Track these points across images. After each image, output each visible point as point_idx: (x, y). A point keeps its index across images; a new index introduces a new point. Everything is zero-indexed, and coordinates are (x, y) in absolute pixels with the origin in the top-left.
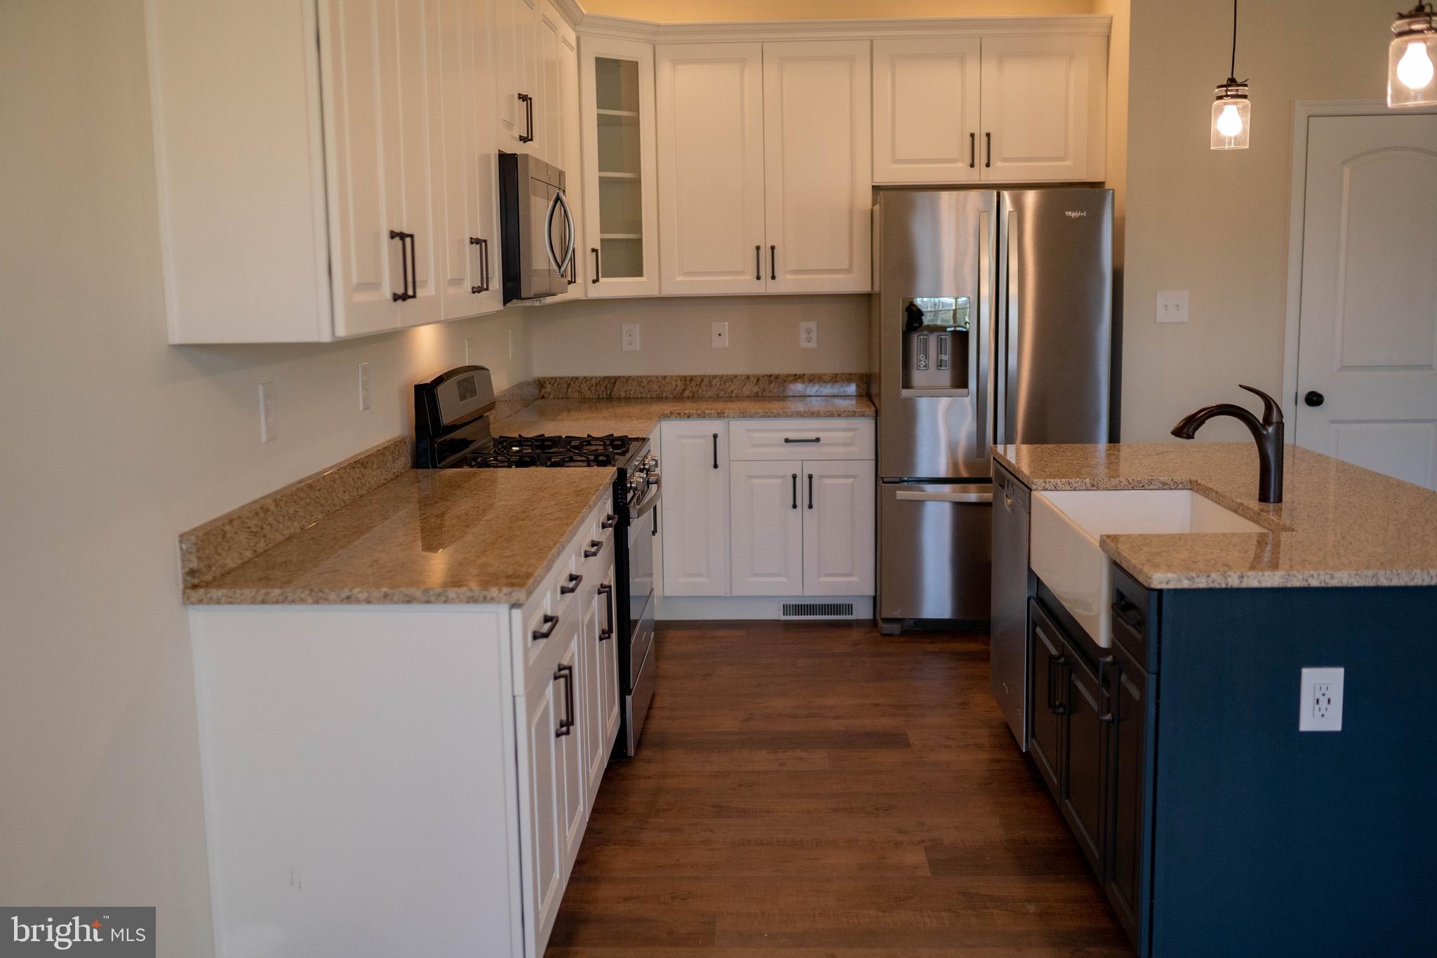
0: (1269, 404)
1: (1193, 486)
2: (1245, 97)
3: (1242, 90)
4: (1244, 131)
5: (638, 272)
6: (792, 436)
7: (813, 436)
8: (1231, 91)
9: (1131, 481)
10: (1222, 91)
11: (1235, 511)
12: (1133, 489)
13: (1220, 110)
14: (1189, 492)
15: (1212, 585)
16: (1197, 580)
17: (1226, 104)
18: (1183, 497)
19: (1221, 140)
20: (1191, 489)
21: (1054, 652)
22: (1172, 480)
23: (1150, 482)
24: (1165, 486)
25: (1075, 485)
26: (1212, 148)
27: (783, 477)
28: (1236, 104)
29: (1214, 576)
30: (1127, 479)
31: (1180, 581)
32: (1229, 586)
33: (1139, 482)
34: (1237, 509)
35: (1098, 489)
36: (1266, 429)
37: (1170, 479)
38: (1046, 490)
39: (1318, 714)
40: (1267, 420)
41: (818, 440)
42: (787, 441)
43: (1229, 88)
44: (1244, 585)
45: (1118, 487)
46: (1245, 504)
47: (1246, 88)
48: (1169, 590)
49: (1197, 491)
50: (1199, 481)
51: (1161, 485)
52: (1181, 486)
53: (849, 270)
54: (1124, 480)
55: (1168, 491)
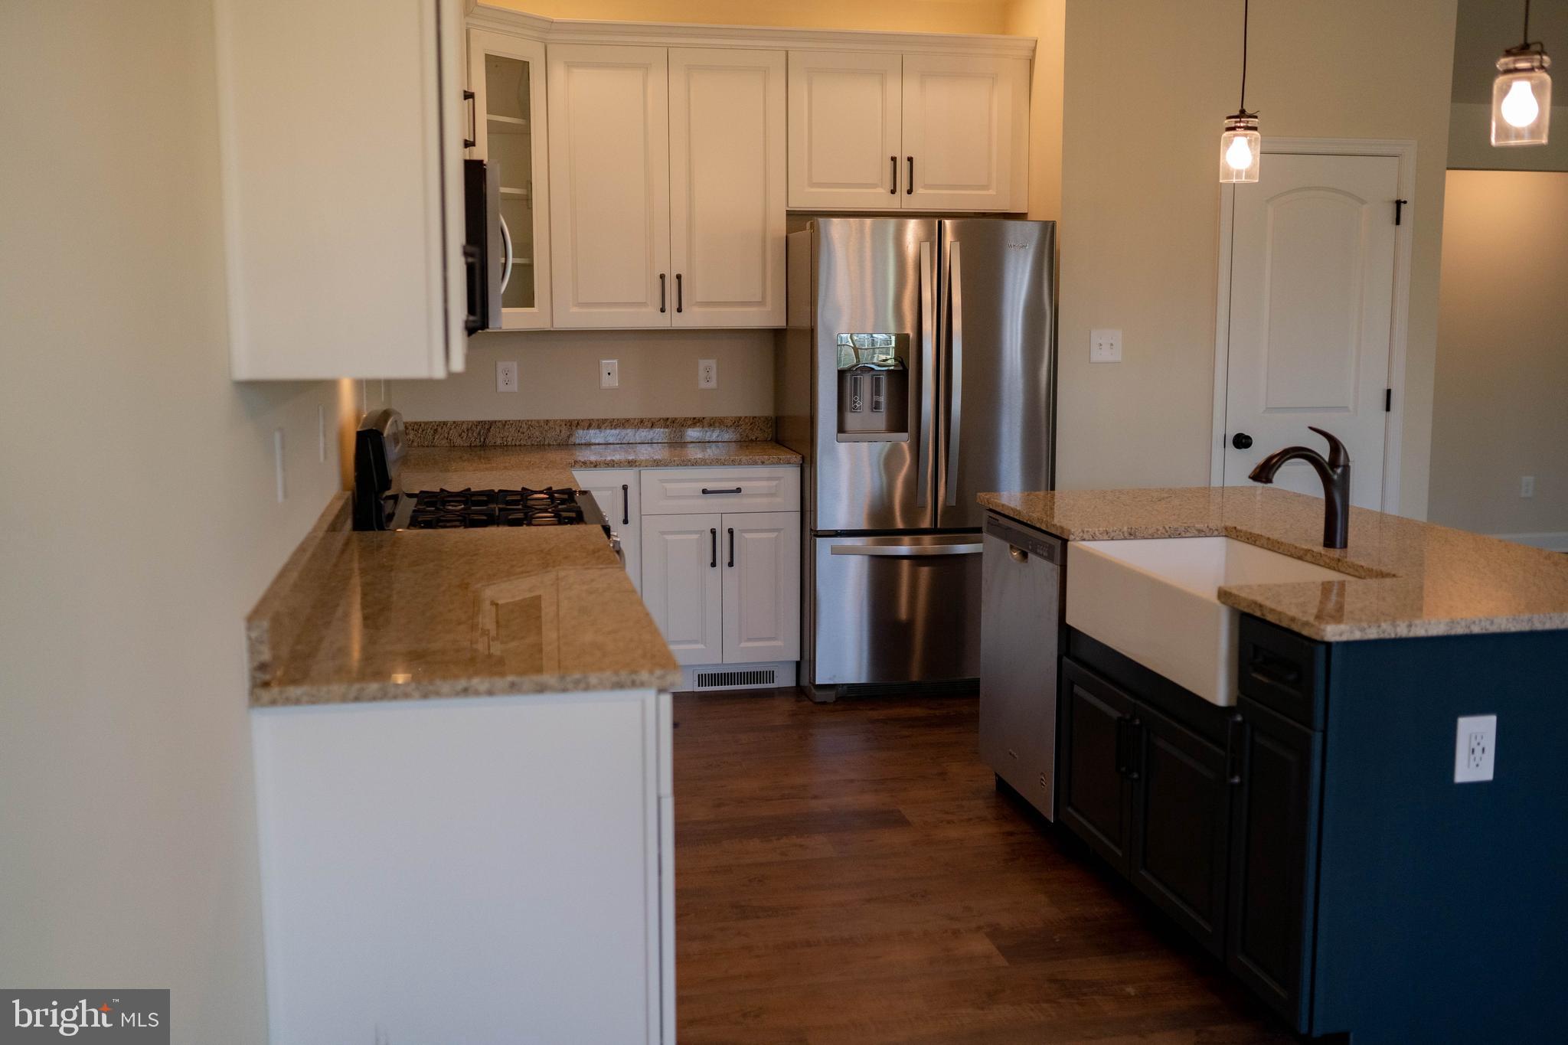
0: (1335, 446)
1: (1231, 533)
2: (1255, 129)
3: (1252, 122)
4: (1254, 165)
5: (529, 303)
6: (710, 486)
7: (733, 486)
8: (1243, 122)
9: (1167, 528)
10: (1232, 123)
11: (1300, 558)
12: (1170, 537)
13: (1230, 142)
14: (1224, 539)
15: (1382, 636)
16: (1368, 631)
17: (1235, 135)
18: (1216, 546)
19: (1229, 174)
20: (1226, 536)
21: (1114, 714)
22: (1208, 527)
23: (1186, 530)
24: (1201, 533)
25: (1113, 534)
26: (1221, 181)
27: (701, 532)
28: (1246, 136)
29: (1384, 626)
30: (1164, 527)
31: (1352, 632)
32: (1398, 636)
33: (1176, 530)
34: (1301, 555)
35: (1136, 538)
36: (1335, 472)
37: (1206, 525)
38: (1084, 540)
39: (1473, 764)
40: (1334, 462)
41: (739, 490)
42: (704, 491)
43: (1242, 119)
44: (1412, 634)
45: (1156, 536)
46: (1315, 550)
47: (1257, 120)
48: (1338, 643)
49: (1237, 538)
50: (1239, 527)
51: (1196, 533)
52: (1216, 533)
53: (761, 303)
54: (1161, 528)
55: (1204, 539)
